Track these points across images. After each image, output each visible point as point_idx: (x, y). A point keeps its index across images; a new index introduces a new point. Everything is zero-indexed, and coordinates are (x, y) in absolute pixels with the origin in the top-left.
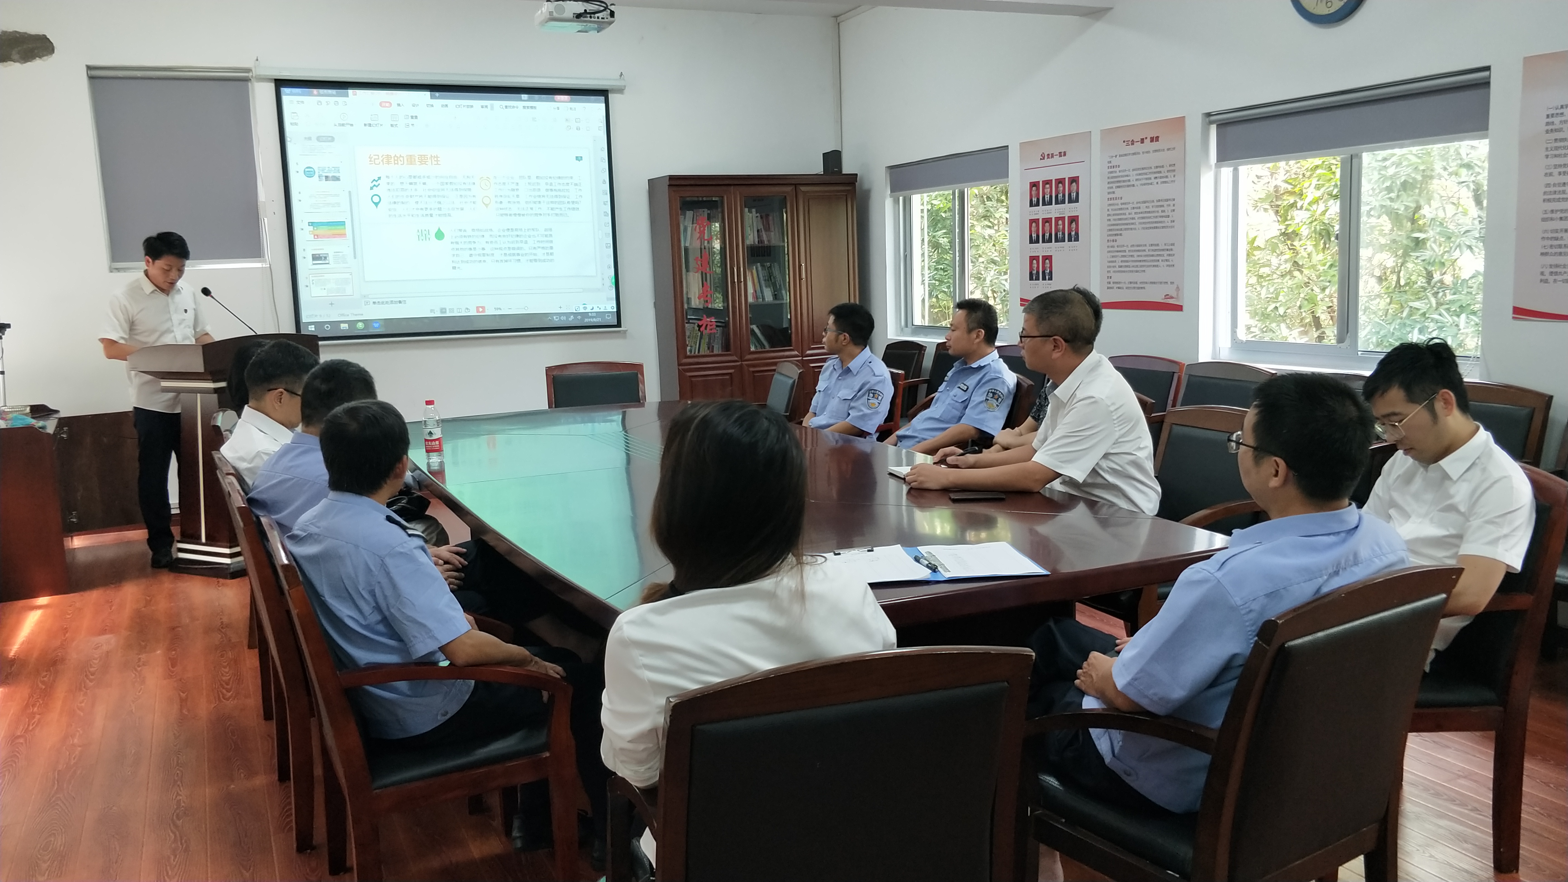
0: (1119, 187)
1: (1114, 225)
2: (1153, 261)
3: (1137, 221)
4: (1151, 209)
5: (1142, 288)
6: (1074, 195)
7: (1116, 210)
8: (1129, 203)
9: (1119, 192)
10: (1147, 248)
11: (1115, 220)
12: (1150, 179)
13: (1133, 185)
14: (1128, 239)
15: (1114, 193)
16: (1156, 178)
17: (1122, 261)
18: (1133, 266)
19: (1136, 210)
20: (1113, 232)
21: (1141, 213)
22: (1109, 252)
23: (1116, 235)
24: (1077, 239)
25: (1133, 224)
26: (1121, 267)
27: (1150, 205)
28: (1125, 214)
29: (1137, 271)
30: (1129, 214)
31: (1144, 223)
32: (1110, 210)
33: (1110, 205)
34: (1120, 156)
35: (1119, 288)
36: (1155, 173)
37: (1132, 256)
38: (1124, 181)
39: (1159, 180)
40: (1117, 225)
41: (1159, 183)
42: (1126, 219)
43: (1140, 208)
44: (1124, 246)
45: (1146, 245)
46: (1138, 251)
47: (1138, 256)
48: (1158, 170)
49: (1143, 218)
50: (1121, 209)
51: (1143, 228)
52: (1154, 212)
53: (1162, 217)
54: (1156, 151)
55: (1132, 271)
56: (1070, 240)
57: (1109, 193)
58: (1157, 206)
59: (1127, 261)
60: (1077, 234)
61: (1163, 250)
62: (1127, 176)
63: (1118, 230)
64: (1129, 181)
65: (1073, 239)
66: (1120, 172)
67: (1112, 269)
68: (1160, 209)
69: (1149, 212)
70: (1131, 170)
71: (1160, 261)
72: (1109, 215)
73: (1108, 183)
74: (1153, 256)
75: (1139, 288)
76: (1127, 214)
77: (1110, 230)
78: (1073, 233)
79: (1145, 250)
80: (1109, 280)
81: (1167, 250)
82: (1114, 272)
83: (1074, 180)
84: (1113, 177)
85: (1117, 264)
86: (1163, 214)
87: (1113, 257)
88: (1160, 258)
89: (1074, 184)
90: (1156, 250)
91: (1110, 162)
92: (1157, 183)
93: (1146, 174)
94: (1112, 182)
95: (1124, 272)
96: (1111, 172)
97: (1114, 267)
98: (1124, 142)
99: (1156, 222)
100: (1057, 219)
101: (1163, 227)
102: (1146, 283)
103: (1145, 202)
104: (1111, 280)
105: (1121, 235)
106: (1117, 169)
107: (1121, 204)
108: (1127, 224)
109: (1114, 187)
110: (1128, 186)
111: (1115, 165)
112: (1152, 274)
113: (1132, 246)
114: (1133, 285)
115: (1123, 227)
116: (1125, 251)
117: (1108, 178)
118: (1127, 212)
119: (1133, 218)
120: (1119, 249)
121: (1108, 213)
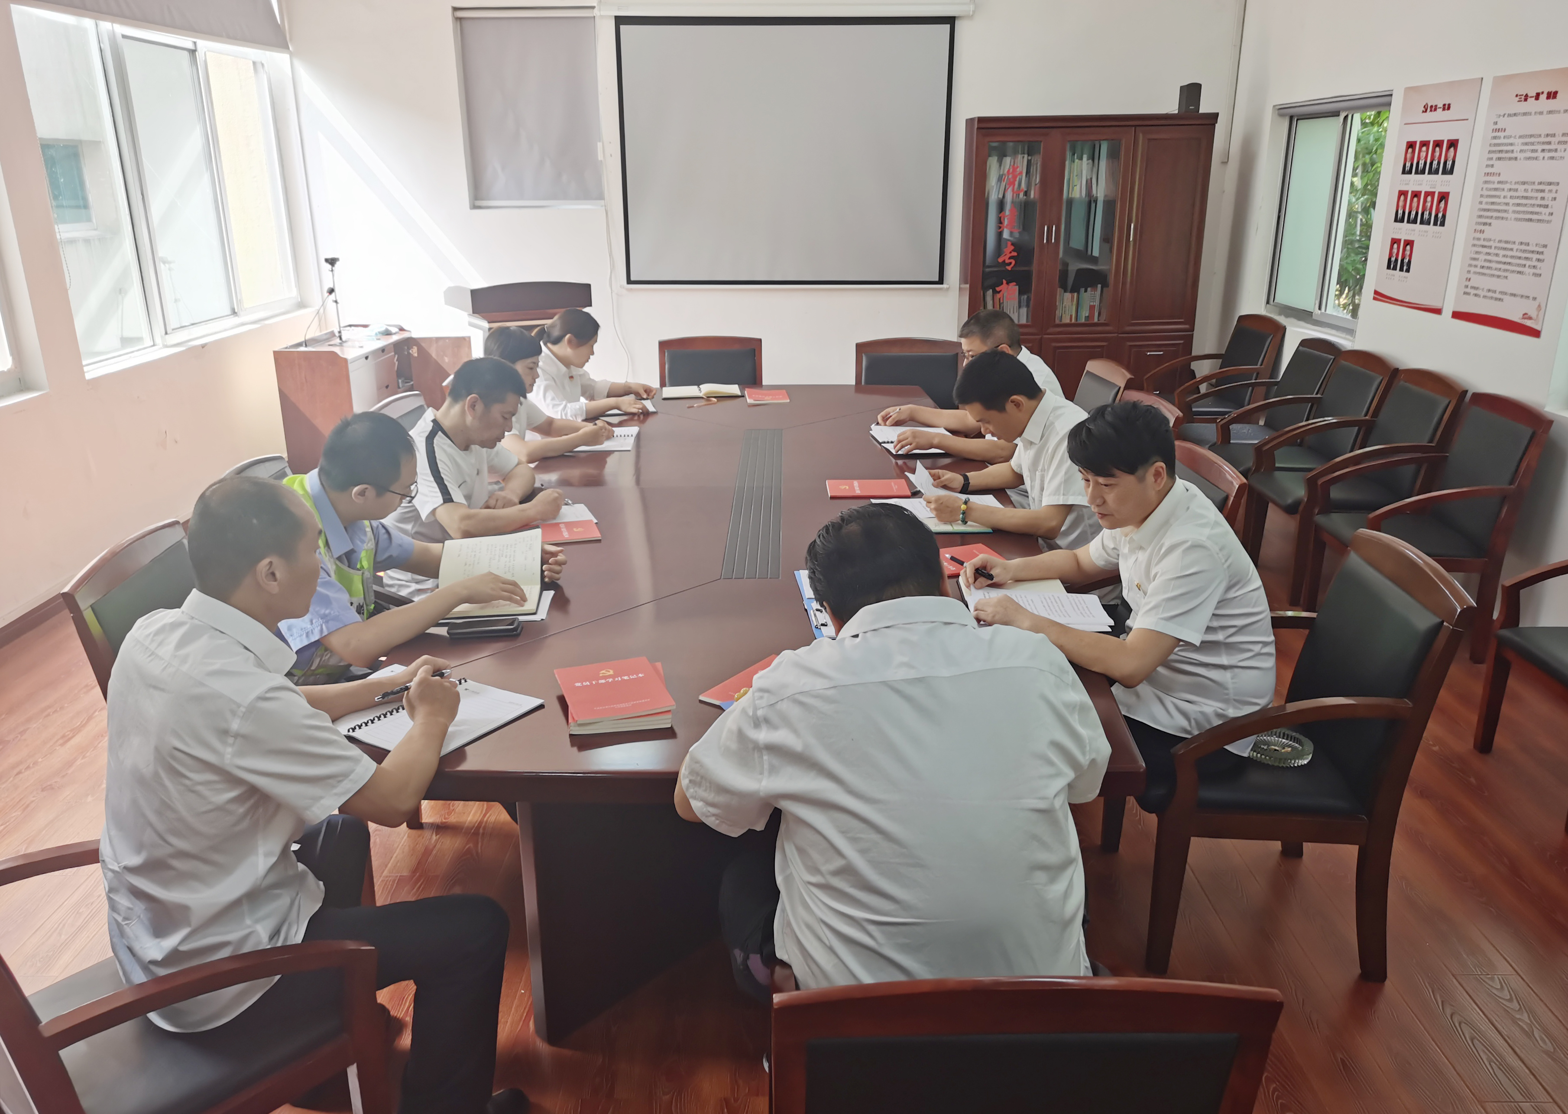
0: (1499, 159)
1: (1485, 210)
2: (1519, 265)
3: (1511, 208)
4: (1529, 194)
5: (1500, 299)
6: (1449, 163)
7: (1490, 190)
8: (1506, 182)
9: (1499, 166)
10: (1515, 247)
11: (1487, 203)
12: (1536, 151)
13: (1516, 158)
14: (1497, 231)
15: (1492, 166)
16: (1543, 150)
17: (1485, 260)
18: (1496, 269)
19: (1512, 193)
20: (1483, 221)
21: (1518, 197)
22: (1474, 245)
23: (1485, 224)
24: (1443, 224)
25: (1505, 211)
26: (1483, 267)
27: (1530, 187)
28: (1499, 197)
29: (1499, 277)
30: (1505, 197)
31: (1518, 212)
32: (1484, 189)
33: (1486, 182)
34: (1509, 115)
35: (1476, 295)
36: (1544, 143)
37: (1497, 255)
38: (1507, 152)
39: (1547, 155)
40: (1488, 210)
41: (1546, 158)
42: (1499, 204)
43: (1516, 190)
44: (1490, 240)
45: (1514, 243)
46: (1505, 249)
47: (1504, 256)
48: (1549, 139)
49: (1518, 205)
50: (1496, 189)
51: (1516, 219)
52: (1531, 198)
53: (1540, 206)
54: (1550, 112)
55: (1493, 275)
56: (1435, 224)
57: (1487, 166)
58: (1537, 191)
59: (1490, 261)
60: (1444, 216)
61: (1533, 252)
62: (1511, 144)
63: (1487, 217)
64: (1512, 151)
65: (1439, 223)
66: (1504, 138)
67: (1473, 269)
68: (1540, 195)
69: (1526, 198)
70: (1517, 137)
71: (1527, 266)
72: (1482, 196)
73: (1490, 152)
74: (1520, 258)
75: (1496, 299)
76: (1502, 197)
77: (1480, 217)
78: (1440, 215)
79: (1512, 250)
80: (1467, 283)
81: (1538, 253)
82: (1475, 273)
83: (1453, 144)
84: (1495, 145)
85: (1479, 263)
86: (1543, 202)
87: (1477, 252)
88: (1528, 263)
89: (1452, 149)
90: (1525, 251)
91: (1496, 123)
92: (1544, 158)
93: (1533, 144)
94: (1494, 152)
95: (1484, 274)
96: (1495, 138)
97: (1476, 266)
98: (1517, 96)
99: (1532, 213)
100: (1427, 194)
101: (1539, 221)
102: (1506, 294)
103: (1524, 183)
104: (1470, 284)
105: (1490, 224)
106: (1501, 134)
107: (1499, 182)
108: (1499, 211)
109: (1494, 159)
110: (1510, 159)
111: (1501, 128)
112: (1514, 283)
113: (1500, 241)
114: (1490, 294)
115: (1495, 214)
116: (1490, 247)
117: (1490, 145)
118: (1502, 194)
119: (1507, 204)
120: (1486, 243)
121: (1482, 193)
